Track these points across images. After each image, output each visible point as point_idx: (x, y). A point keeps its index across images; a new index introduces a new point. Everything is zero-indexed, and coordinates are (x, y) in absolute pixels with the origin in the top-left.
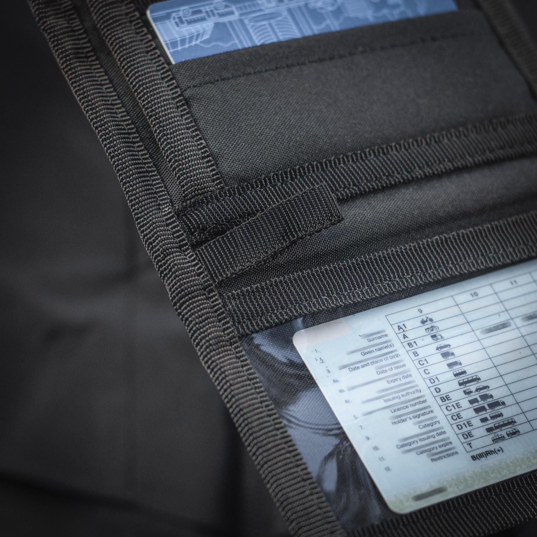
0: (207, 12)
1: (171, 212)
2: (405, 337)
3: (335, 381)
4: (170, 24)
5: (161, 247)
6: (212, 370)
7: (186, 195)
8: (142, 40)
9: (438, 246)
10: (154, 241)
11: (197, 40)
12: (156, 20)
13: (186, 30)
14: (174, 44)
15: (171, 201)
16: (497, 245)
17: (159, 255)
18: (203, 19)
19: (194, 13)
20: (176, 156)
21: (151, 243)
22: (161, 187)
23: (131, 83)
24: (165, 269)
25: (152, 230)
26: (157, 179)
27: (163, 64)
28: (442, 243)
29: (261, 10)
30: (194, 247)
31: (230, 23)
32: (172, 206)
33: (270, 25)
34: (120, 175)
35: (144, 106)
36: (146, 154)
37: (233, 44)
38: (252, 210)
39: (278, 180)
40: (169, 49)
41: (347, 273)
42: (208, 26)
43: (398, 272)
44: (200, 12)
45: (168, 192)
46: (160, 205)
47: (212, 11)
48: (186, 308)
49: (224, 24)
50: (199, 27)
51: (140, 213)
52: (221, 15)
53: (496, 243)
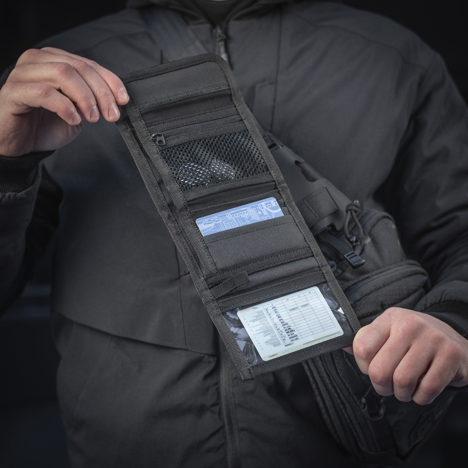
0: (212, 220)
1: (203, 279)
2: (268, 312)
3: (248, 325)
4: (202, 225)
5: (201, 289)
6: (215, 323)
7: (207, 274)
8: (194, 230)
9: (277, 286)
10: (199, 287)
11: (210, 229)
12: (198, 224)
13: (207, 226)
14: (203, 231)
15: (203, 276)
16: (294, 286)
17: (200, 291)
18: (211, 223)
19: (209, 221)
20: (204, 263)
21: (198, 288)
22: (201, 272)
23: (192, 243)
24: (202, 295)
25: (198, 284)
26: (199, 270)
27: (200, 237)
28: (278, 286)
29: (228, 219)
30: (210, 289)
31: (219, 223)
32: (204, 277)
33: (230, 223)
34: (189, 269)
35: (195, 249)
36: (196, 262)
37: (220, 230)
38: (225, 278)
39: (232, 269)
40: (202, 232)
41: (251, 295)
42: (213, 224)
43: (265, 294)
44: (211, 220)
45: (202, 273)
46: (200, 277)
47: (214, 220)
48: (208, 306)
49: (217, 224)
50: (210, 225)
51: (195, 279)
52: (216, 221)
53: (293, 285)
